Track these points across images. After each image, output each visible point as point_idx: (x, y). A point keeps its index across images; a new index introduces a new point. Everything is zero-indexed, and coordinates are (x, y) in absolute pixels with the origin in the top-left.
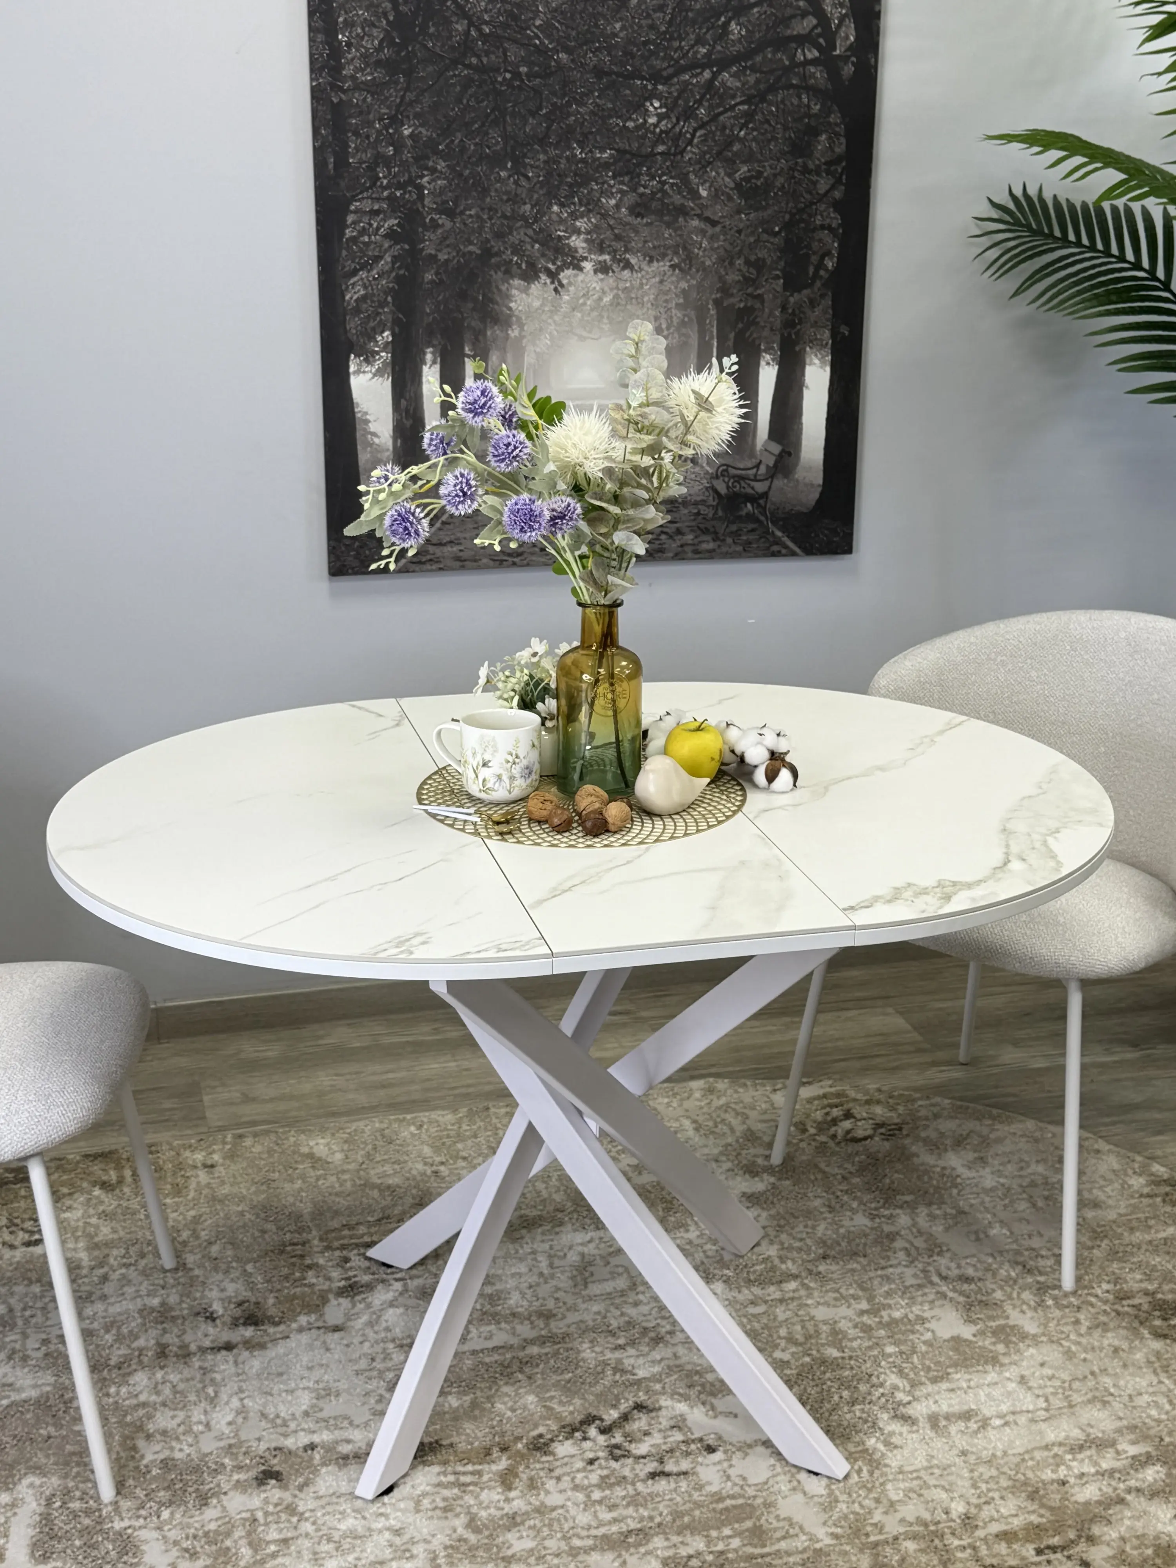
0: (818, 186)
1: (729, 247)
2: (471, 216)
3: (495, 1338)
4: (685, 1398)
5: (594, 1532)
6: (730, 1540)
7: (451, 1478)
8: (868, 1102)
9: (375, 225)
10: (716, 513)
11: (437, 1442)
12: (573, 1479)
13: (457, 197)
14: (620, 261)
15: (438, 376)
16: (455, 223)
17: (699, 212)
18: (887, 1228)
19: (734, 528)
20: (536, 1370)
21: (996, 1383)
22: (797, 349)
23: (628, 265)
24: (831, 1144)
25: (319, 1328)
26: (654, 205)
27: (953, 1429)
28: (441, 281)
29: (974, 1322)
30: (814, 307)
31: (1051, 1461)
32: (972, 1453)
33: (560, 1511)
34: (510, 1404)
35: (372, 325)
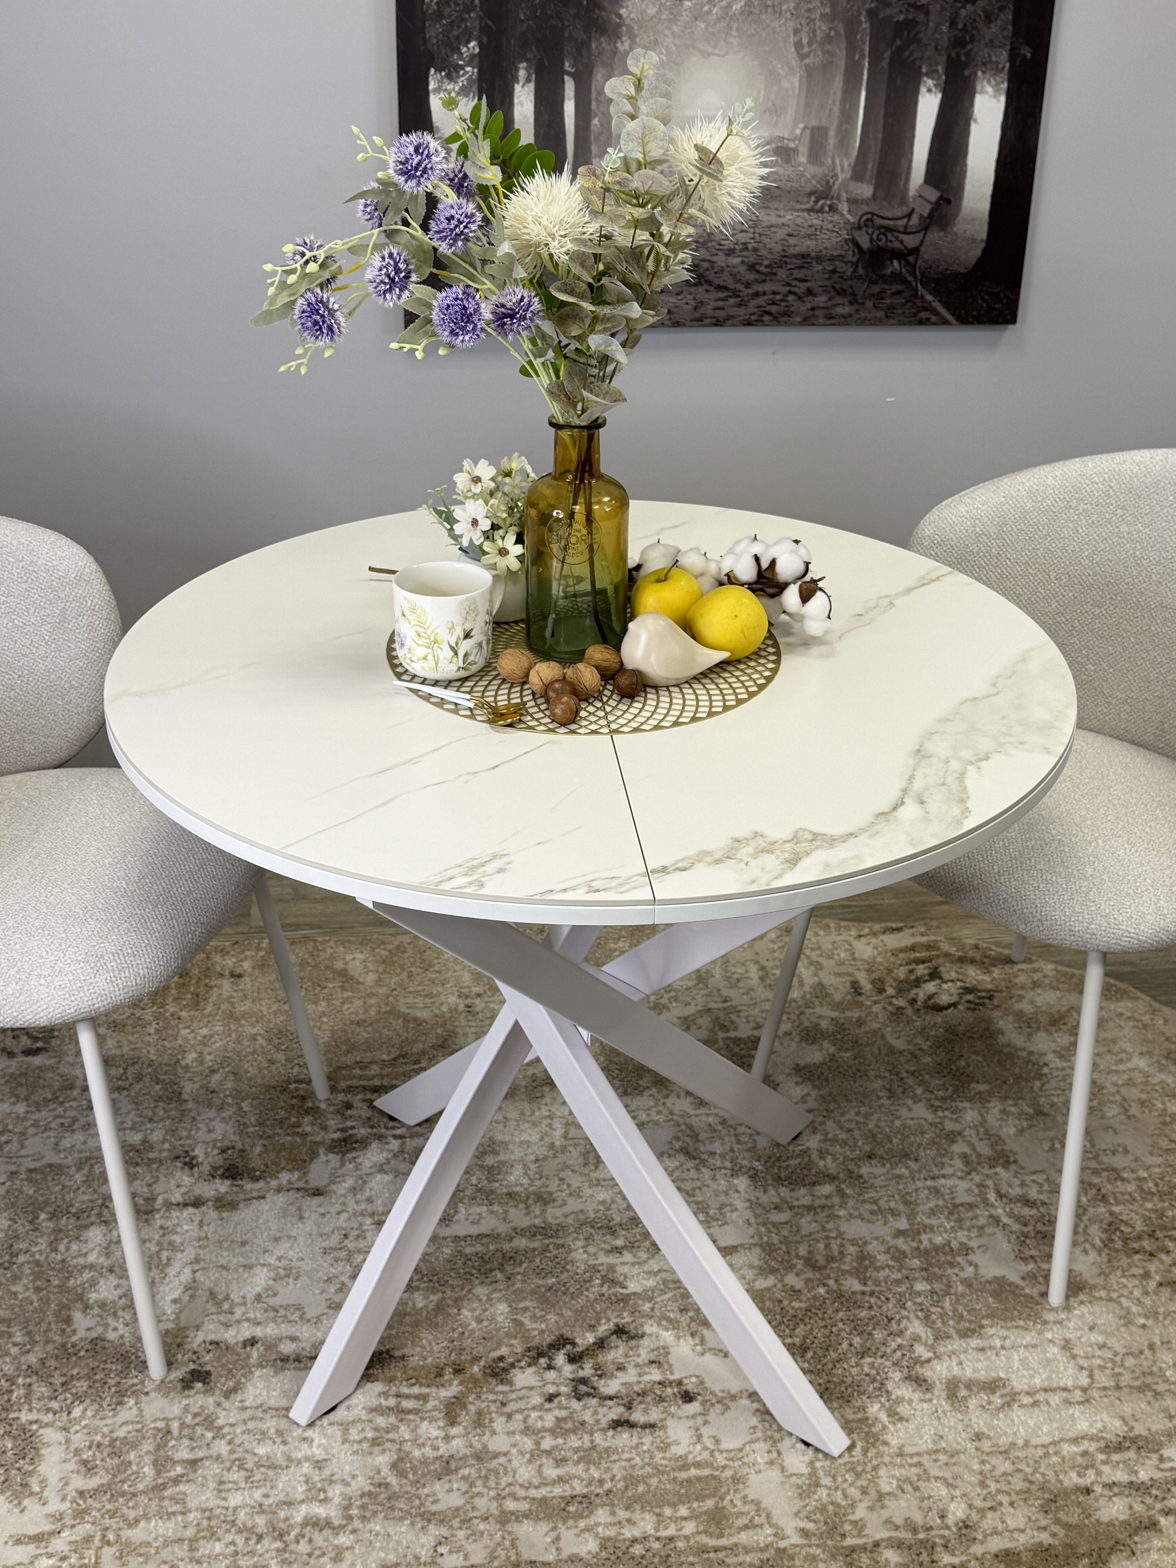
3: (483, 1221)
4: (674, 1324)
5: (534, 1493)
6: (684, 1523)
7: (392, 1402)
8: (961, 960)
10: (855, 271)
11: (388, 1351)
12: (525, 1420)
15: (532, 97)
18: (950, 1126)
19: (876, 289)
20: (518, 1269)
21: (1035, 1346)
22: (967, 73)
24: (909, 1011)
25: (298, 1189)
27: (973, 1403)
29: (1024, 1260)
30: (990, 22)
31: (1080, 1460)
32: (988, 1437)
33: (502, 1460)
34: (477, 1313)
35: (455, 33)
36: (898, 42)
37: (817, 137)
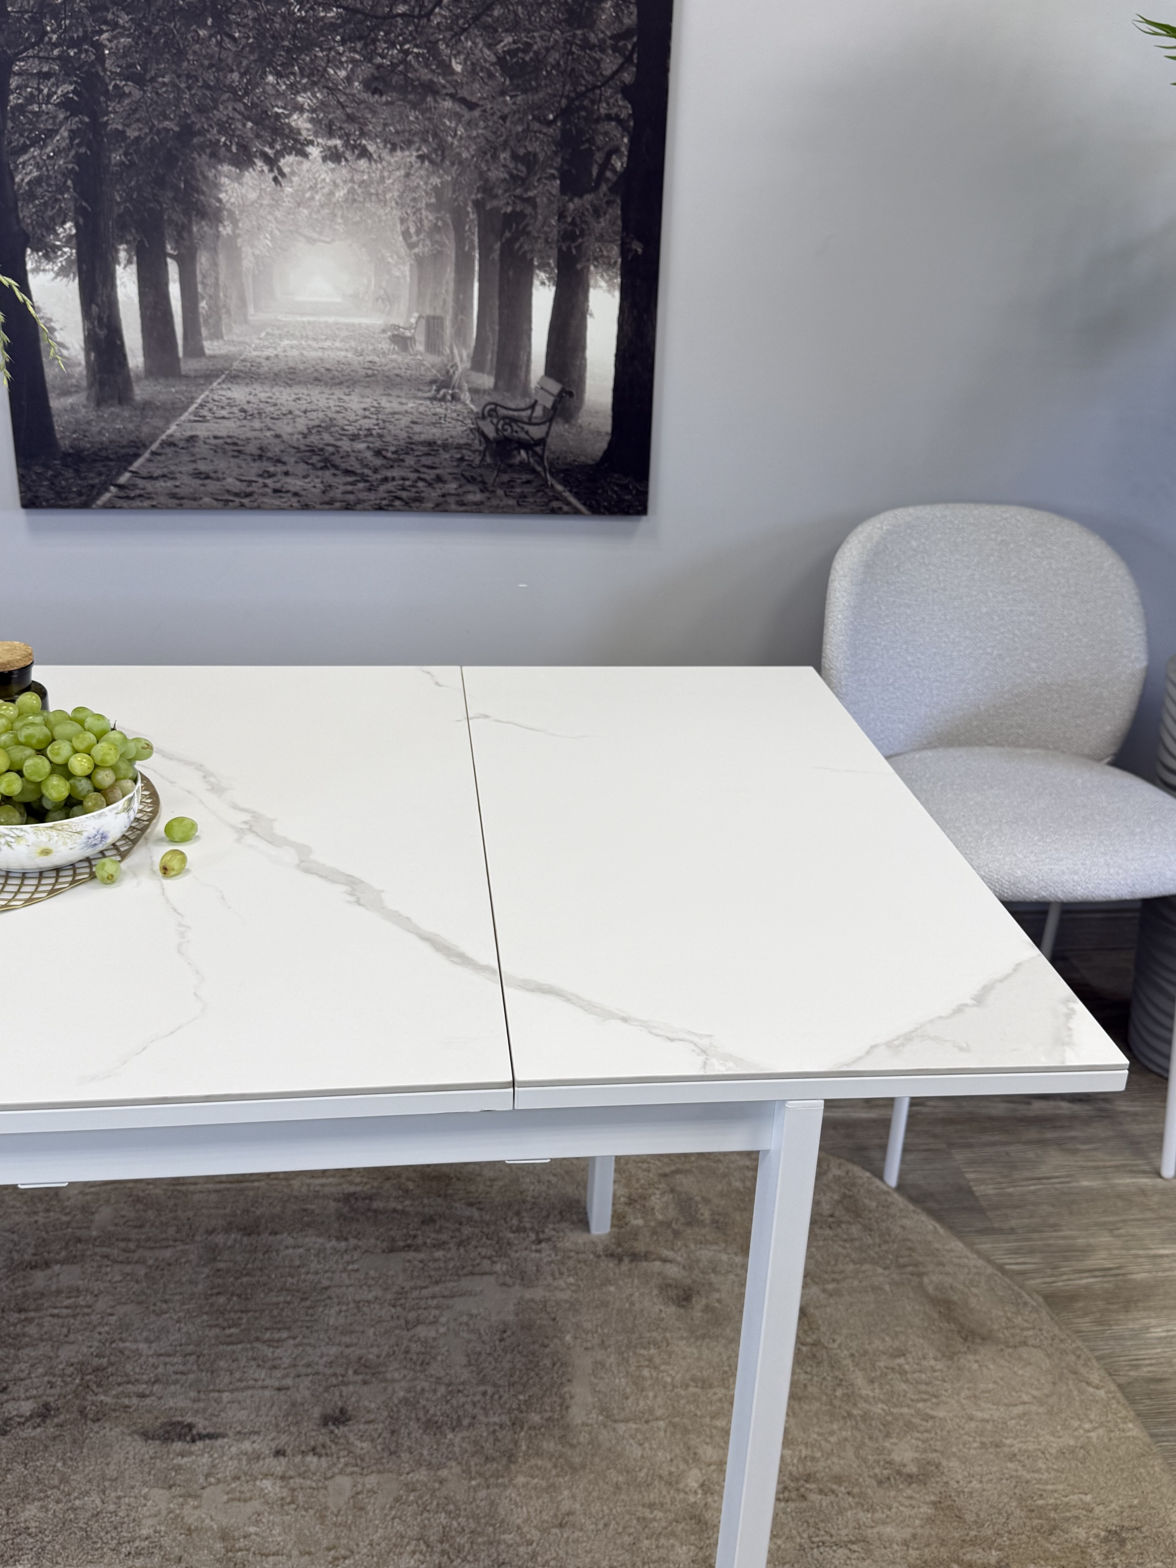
0: (602, 66)
1: (492, 137)
2: (164, 84)
9: (46, 91)
10: (483, 460)
13: (146, 59)
14: (354, 147)
15: (135, 278)
16: (145, 92)
17: (453, 91)
19: (506, 478)
22: (579, 267)
23: (364, 153)
26: (395, 79)
28: (132, 164)
30: (599, 216)
35: (50, 213)
36: (507, 234)
37: (433, 326)
